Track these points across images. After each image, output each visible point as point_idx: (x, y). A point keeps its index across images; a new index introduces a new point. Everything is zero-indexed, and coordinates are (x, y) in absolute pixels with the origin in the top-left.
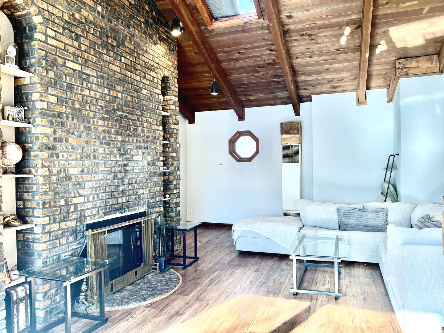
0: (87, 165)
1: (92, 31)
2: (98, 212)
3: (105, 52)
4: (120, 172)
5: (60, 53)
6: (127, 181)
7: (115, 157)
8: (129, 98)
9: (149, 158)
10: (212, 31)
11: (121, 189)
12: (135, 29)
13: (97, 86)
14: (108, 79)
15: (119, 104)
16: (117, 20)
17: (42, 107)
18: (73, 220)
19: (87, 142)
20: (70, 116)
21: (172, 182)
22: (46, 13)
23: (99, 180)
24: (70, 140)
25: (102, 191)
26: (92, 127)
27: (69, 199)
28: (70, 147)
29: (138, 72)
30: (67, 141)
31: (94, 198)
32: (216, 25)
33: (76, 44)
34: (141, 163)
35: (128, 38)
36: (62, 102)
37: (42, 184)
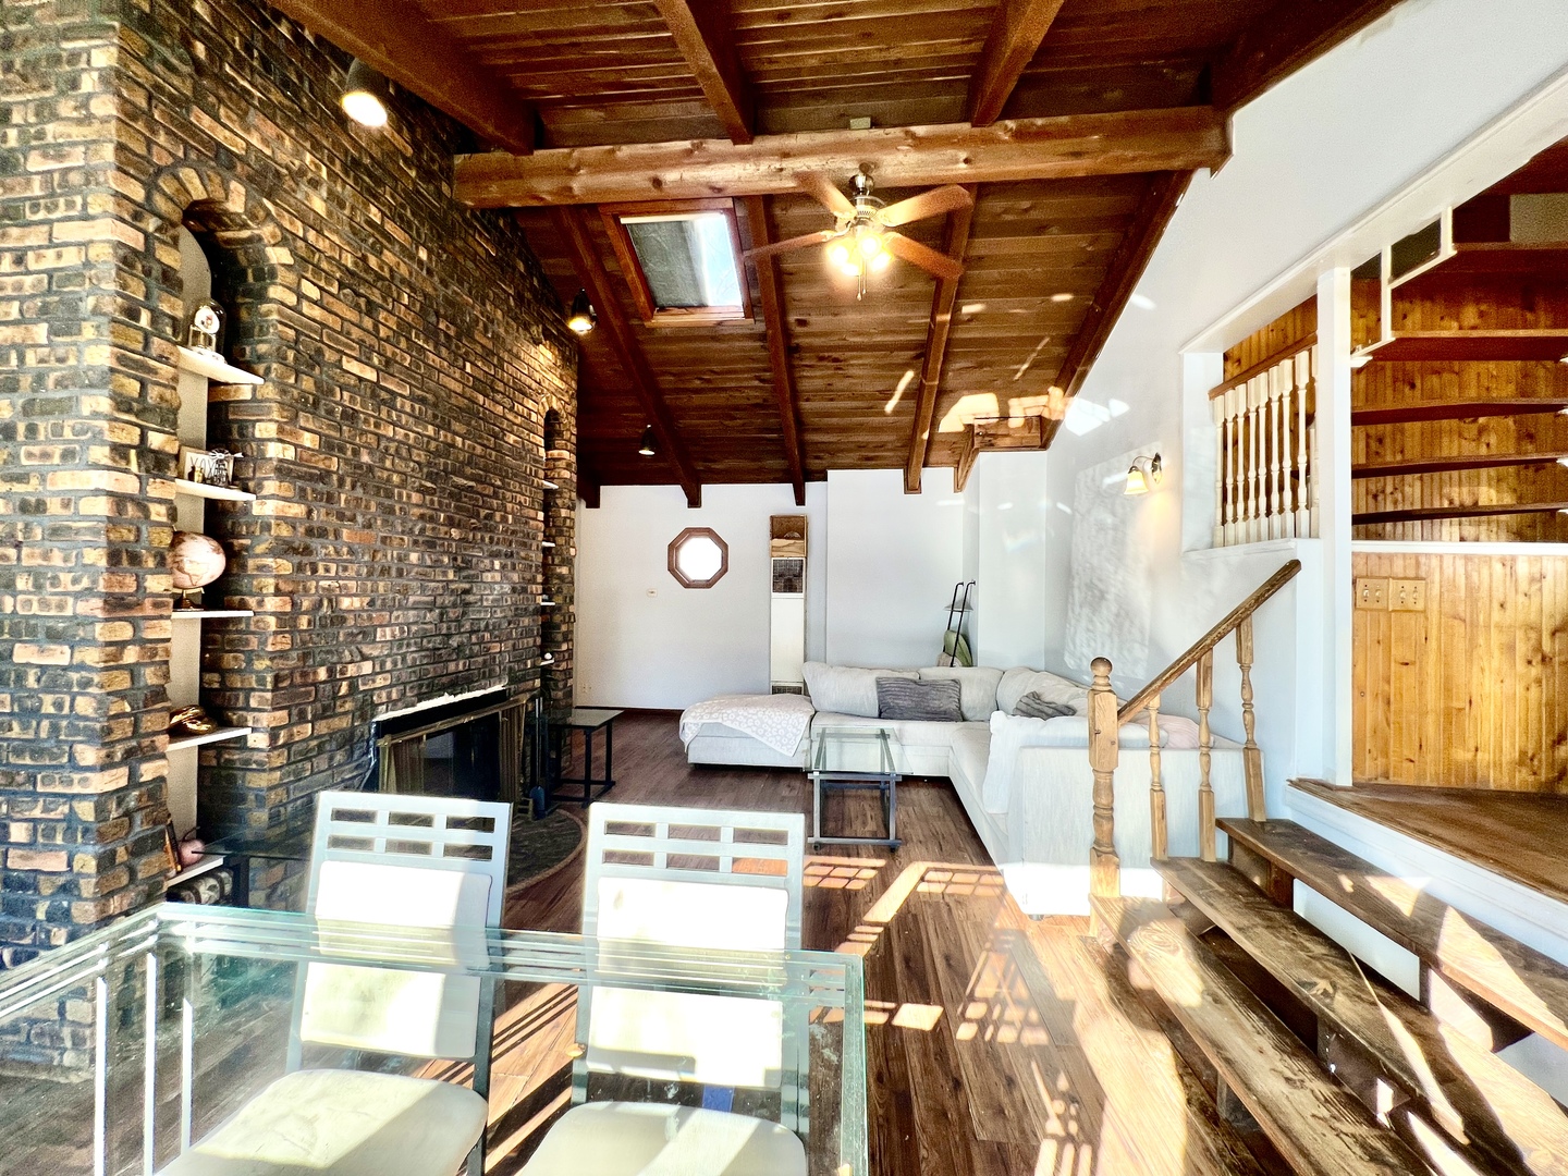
0: (381, 590)
1: (406, 300)
2: (404, 694)
3: (431, 348)
4: (454, 605)
5: (329, 337)
6: (467, 626)
7: (445, 574)
8: (479, 449)
9: (515, 577)
10: (652, 330)
11: (454, 642)
12: (496, 307)
13: (411, 420)
14: (435, 405)
15: (457, 459)
16: (460, 282)
17: (281, 456)
18: (345, 713)
19: (384, 540)
20: (348, 481)
21: (558, 627)
22: (300, 244)
23: (408, 624)
24: (345, 533)
25: (413, 649)
26: (397, 508)
27: (339, 667)
28: (345, 550)
29: (499, 397)
30: (337, 535)
31: (395, 663)
32: (661, 320)
33: (368, 323)
34: (497, 587)
35: (481, 324)
36: (329, 446)
37: (276, 633)
